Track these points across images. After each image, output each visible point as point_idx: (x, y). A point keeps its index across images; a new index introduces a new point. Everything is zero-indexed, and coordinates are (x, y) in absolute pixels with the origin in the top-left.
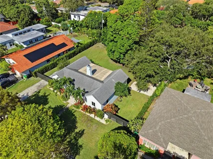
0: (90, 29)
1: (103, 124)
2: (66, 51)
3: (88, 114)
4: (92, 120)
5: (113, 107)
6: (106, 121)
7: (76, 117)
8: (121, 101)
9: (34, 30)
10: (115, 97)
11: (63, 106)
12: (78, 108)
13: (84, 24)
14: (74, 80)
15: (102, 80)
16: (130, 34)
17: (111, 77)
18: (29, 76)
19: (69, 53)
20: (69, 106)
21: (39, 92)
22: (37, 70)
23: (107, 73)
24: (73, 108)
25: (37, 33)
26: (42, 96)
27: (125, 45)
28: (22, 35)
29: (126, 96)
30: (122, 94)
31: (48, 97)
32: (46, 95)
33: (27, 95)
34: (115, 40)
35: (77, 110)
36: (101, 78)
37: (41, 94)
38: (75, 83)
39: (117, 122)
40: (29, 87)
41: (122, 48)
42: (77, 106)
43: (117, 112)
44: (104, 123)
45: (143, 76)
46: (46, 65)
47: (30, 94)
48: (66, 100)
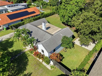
0: (52, 6)
1: (48, 69)
2: (35, 16)
3: (38, 59)
4: (40, 64)
5: (58, 56)
6: (52, 67)
7: (28, 61)
8: (66, 51)
9: (20, 5)
10: (61, 48)
11: (21, 50)
12: (31, 53)
13: (49, 4)
14: (32, 32)
15: (53, 34)
16: (77, 3)
17: (60, 32)
18: (8, 29)
19: (36, 17)
20: (26, 50)
21: (10, 39)
22: (13, 25)
23: (57, 29)
24: (29, 53)
25: (21, 7)
26: (11, 42)
27: (73, 10)
28: (13, 7)
29: (70, 48)
30: (67, 46)
31: (14, 43)
32: (14, 41)
33: (2, 40)
34: (66, 8)
35: (31, 54)
36: (53, 32)
37: (10, 40)
38: (32, 34)
39: (60, 69)
40: (5, 35)
41: (70, 12)
42: (31, 51)
43: (61, 60)
44: (50, 68)
45: (87, 33)
46: (19, 23)
47: (3, 40)
48: (25, 46)
